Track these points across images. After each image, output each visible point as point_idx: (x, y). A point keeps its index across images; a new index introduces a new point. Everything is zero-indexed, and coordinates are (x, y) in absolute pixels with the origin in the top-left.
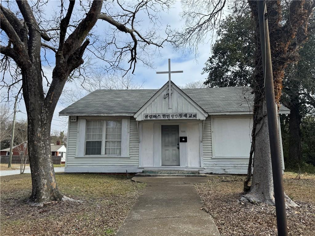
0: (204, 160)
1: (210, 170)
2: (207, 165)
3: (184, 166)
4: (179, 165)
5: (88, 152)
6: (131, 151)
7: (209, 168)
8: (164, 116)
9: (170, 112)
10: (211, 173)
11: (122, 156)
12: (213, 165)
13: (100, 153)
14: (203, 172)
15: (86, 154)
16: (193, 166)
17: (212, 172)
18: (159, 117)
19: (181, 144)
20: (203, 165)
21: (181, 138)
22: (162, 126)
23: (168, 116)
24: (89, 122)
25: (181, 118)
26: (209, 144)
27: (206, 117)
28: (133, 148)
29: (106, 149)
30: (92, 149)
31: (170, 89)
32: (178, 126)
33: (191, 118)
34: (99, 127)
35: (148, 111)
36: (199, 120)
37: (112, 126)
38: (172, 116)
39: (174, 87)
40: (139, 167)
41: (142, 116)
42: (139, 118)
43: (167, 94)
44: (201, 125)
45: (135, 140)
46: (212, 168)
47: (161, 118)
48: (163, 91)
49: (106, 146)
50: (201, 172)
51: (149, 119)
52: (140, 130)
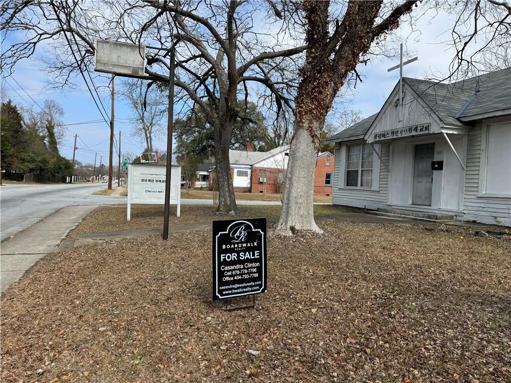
0: (465, 200)
1: (473, 217)
2: (469, 208)
3: (436, 208)
4: (430, 206)
5: (349, 183)
6: (381, 183)
7: (472, 213)
8: (393, 133)
9: (399, 126)
10: (474, 222)
11: (372, 189)
12: (478, 208)
13: (356, 185)
14: (462, 218)
15: (347, 185)
16: (450, 208)
17: (475, 219)
18: (388, 135)
19: (435, 172)
20: (462, 208)
21: (433, 163)
22: (416, 146)
23: (397, 132)
24: (349, 147)
25: (411, 134)
26: (477, 173)
27: (442, 128)
28: (384, 180)
29: (362, 180)
30: (351, 179)
31: (401, 91)
32: (434, 144)
33: (422, 133)
34: (357, 153)
35: (379, 129)
36: (434, 134)
37: (367, 151)
38: (401, 132)
39: (406, 86)
40: (388, 204)
41: (373, 135)
42: (370, 139)
43: (398, 100)
44: (465, 139)
45: (386, 168)
46: (476, 213)
47: (390, 137)
48: (394, 97)
49: (362, 176)
50: (459, 218)
51: (378, 139)
52: (391, 155)
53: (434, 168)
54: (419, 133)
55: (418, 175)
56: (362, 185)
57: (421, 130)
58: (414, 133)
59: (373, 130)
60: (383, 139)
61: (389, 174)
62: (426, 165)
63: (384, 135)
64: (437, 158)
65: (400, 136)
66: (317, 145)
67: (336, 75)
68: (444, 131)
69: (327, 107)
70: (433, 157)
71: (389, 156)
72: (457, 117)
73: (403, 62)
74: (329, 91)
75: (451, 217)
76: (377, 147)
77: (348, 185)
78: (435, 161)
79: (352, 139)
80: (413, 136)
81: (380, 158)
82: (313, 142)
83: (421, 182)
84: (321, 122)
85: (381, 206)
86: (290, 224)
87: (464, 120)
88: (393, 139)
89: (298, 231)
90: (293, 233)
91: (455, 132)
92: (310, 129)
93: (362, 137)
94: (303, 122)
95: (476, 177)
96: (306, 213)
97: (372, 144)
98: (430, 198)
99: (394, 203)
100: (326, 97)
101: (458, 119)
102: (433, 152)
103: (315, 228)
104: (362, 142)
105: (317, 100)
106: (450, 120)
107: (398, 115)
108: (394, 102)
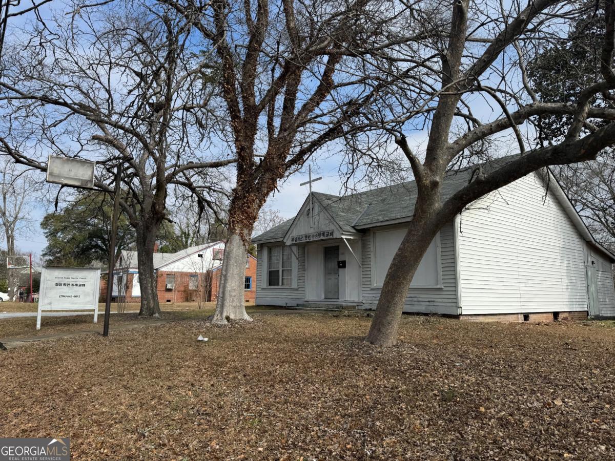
0: (363, 292)
1: (368, 305)
2: (366, 299)
3: (342, 300)
4: (339, 299)
5: (271, 283)
6: (299, 281)
8: (306, 237)
10: (371, 310)
11: (293, 287)
12: (370, 298)
13: (278, 284)
14: (362, 307)
16: (353, 299)
17: (371, 308)
18: (302, 239)
19: (341, 270)
20: (361, 299)
21: (339, 263)
22: (326, 248)
23: (309, 236)
24: (270, 249)
25: (320, 239)
26: (369, 269)
27: (342, 234)
28: (301, 277)
29: (283, 279)
30: (273, 279)
31: (311, 202)
32: (338, 246)
33: (328, 237)
34: (277, 254)
35: (295, 233)
36: (336, 238)
37: (286, 253)
38: (313, 236)
39: (315, 199)
40: (306, 300)
41: (290, 239)
42: (288, 242)
43: (309, 210)
44: (360, 243)
45: (303, 267)
46: (371, 302)
47: (304, 240)
48: (306, 207)
49: (283, 276)
50: (360, 308)
51: (294, 242)
52: (306, 256)
53: (340, 267)
54: (326, 238)
55: (328, 272)
56: (282, 284)
57: (327, 235)
58: (322, 238)
59: (291, 234)
60: (298, 242)
61: (306, 273)
62: (334, 264)
63: (299, 239)
64: (341, 258)
65: (312, 240)
66: (247, 247)
67: (260, 194)
68: (344, 237)
69: (254, 218)
70: (338, 257)
71: (304, 257)
72: (353, 225)
73: (312, 179)
74: (255, 206)
75: (354, 307)
76: (294, 249)
77: (270, 285)
78: (340, 260)
79: (273, 241)
80: (322, 240)
81: (297, 259)
82: (244, 245)
83: (330, 279)
84: (250, 230)
85: (300, 302)
86: (225, 314)
87: (357, 228)
88: (308, 242)
89: (232, 320)
90: (228, 321)
91: (352, 238)
92: (241, 235)
93: (281, 239)
94: (235, 229)
95: (369, 273)
96: (238, 305)
97: (290, 246)
98: (338, 292)
99: (311, 299)
100: (254, 211)
101: (353, 227)
102: (338, 254)
103: (247, 317)
104: (281, 244)
105: (246, 213)
106: (348, 228)
107: (309, 222)
108: (306, 211)
